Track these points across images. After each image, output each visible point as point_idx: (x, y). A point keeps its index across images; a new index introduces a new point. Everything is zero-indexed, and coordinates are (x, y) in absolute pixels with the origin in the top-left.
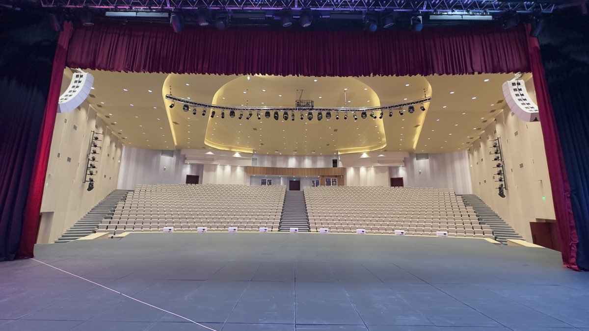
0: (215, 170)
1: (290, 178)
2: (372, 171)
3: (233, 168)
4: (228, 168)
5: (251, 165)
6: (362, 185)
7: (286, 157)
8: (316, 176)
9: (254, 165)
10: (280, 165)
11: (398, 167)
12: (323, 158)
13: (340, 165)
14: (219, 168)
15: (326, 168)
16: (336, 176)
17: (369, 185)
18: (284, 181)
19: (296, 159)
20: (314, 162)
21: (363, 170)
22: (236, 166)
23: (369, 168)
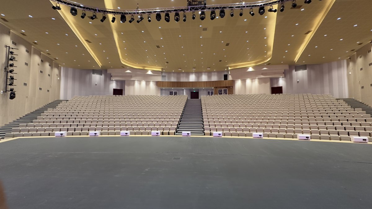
0: (134, 85)
1: (191, 90)
2: (256, 82)
3: (148, 83)
4: (143, 83)
5: (160, 80)
6: (248, 93)
7: (188, 74)
8: (211, 88)
9: (164, 81)
10: (183, 79)
11: (279, 78)
12: (216, 73)
13: (230, 78)
14: (137, 83)
15: (219, 81)
16: (227, 87)
17: (253, 93)
18: (186, 92)
19: (196, 75)
20: (209, 77)
21: (248, 81)
22: (149, 82)
23: (254, 80)
